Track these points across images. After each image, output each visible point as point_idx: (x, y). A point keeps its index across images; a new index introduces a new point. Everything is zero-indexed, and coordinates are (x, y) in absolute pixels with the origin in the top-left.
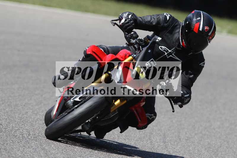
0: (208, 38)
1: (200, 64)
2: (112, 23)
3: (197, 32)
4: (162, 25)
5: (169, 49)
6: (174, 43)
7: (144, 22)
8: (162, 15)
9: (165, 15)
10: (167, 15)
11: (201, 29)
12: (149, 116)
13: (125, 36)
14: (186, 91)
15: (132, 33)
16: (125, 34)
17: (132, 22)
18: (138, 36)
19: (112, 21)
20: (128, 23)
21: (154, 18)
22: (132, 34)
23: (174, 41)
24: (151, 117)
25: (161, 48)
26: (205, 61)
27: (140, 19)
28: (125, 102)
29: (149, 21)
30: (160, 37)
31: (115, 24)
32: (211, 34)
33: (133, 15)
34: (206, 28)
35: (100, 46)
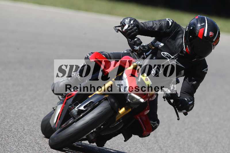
0: (213, 44)
1: (203, 71)
2: (115, 29)
3: (201, 38)
4: (164, 30)
5: (171, 55)
6: (177, 49)
7: (146, 28)
8: (164, 20)
9: (167, 20)
10: (169, 21)
11: (205, 35)
12: (153, 124)
13: (128, 43)
14: (190, 98)
15: (136, 39)
16: (128, 41)
17: (135, 28)
18: (141, 43)
19: (116, 27)
20: (131, 29)
21: (156, 24)
22: (136, 41)
23: (177, 47)
24: (154, 124)
25: (164, 54)
26: (209, 68)
27: (142, 24)
28: (130, 110)
29: (151, 27)
30: (162, 43)
31: (119, 30)
32: (216, 40)
33: (135, 21)
34: (211, 34)
35: (102, 52)
